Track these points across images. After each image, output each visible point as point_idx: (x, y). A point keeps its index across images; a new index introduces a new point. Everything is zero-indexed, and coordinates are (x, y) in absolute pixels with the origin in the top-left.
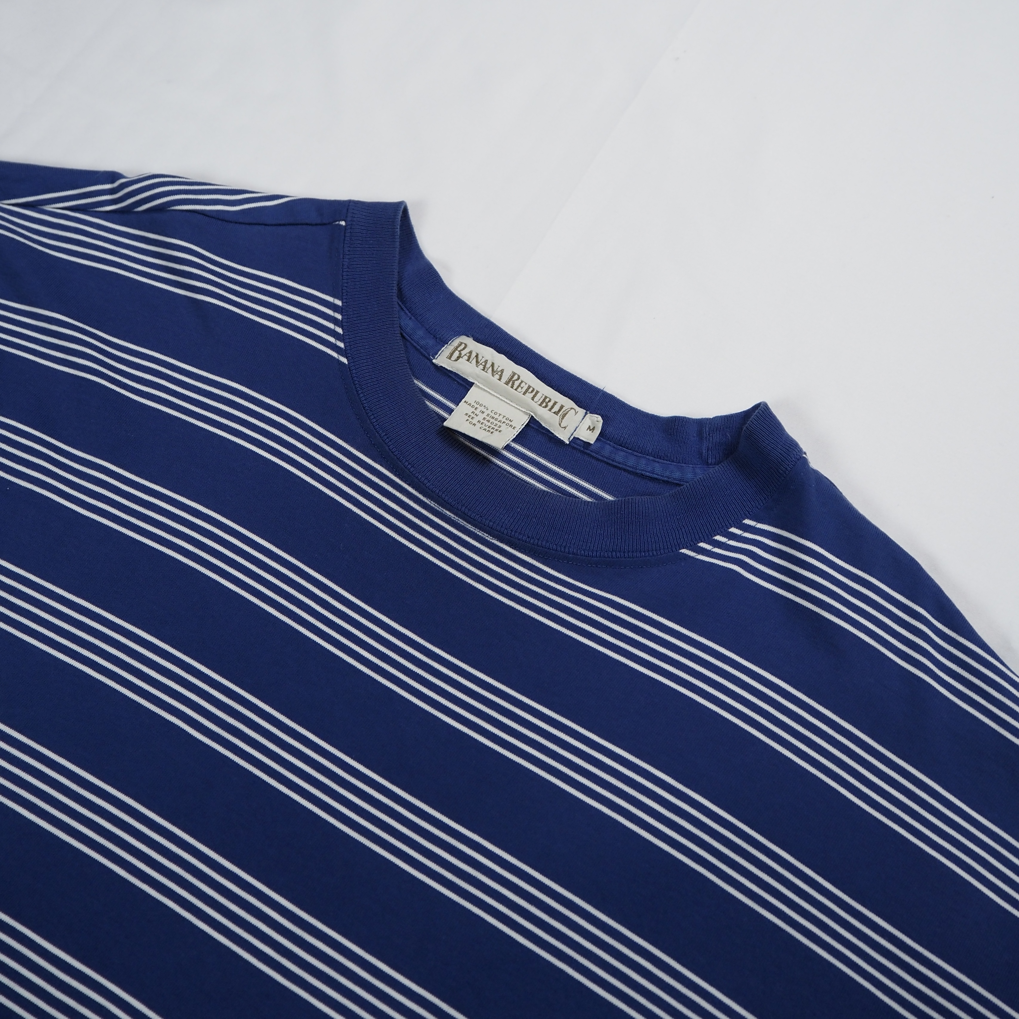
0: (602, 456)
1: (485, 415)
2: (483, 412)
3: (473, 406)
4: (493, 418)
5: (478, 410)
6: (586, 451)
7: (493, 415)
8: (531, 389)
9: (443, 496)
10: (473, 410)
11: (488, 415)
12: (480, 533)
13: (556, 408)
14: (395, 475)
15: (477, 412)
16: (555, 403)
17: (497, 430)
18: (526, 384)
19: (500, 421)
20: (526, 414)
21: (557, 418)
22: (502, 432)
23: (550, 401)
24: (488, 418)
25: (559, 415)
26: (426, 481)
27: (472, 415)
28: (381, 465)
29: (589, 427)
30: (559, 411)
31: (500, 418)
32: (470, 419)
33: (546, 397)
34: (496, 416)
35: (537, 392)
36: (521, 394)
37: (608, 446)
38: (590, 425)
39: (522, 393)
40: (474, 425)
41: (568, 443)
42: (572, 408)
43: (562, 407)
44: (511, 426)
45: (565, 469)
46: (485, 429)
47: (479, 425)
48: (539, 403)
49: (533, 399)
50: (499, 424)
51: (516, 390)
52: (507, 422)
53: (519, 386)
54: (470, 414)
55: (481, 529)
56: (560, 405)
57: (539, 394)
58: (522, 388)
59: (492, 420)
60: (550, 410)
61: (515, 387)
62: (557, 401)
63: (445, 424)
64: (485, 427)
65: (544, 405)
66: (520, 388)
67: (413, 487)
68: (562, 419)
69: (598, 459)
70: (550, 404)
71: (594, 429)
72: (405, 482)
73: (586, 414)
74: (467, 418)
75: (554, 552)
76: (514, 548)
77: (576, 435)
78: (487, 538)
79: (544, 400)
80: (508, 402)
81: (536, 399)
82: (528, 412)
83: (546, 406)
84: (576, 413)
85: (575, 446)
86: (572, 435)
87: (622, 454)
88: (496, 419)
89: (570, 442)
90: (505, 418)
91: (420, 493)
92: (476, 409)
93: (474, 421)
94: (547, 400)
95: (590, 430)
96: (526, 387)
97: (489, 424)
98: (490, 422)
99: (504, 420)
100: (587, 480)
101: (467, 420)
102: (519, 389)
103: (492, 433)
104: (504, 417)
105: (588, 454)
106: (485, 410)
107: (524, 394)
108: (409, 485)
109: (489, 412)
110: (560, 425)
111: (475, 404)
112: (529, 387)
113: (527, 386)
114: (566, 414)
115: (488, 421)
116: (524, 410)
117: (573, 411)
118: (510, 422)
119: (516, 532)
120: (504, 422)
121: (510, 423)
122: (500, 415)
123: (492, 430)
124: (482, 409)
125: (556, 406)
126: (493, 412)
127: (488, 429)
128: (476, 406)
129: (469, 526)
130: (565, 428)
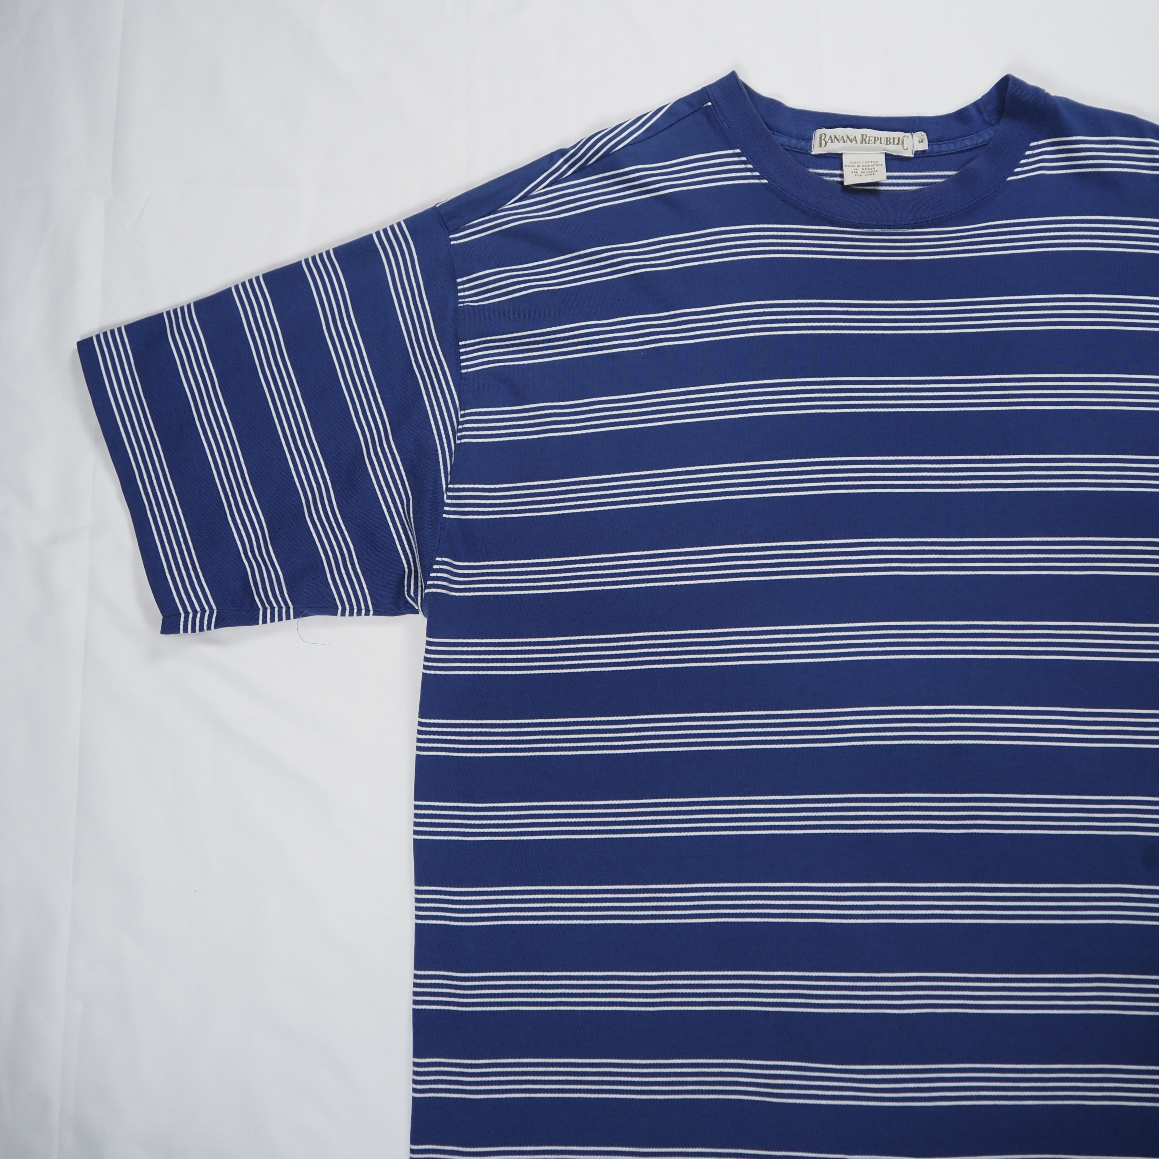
0: (935, 153)
1: (861, 167)
2: (859, 166)
3: (851, 166)
4: (866, 166)
5: (856, 166)
6: (924, 155)
7: (865, 164)
8: (876, 139)
9: (869, 223)
10: (853, 168)
11: (863, 166)
12: (900, 231)
13: (896, 141)
14: (836, 226)
15: (856, 168)
16: (894, 139)
17: (874, 171)
18: (872, 137)
20: (882, 153)
21: (900, 146)
22: (877, 171)
24: (864, 168)
25: (900, 143)
26: (854, 221)
27: (856, 171)
28: (825, 226)
29: (919, 141)
30: (899, 141)
31: (870, 164)
32: (856, 174)
34: (867, 164)
36: (873, 144)
37: (935, 146)
38: (919, 139)
40: (860, 175)
42: (904, 136)
43: (899, 139)
44: (879, 165)
45: (919, 171)
47: (863, 174)
48: (886, 143)
49: (881, 143)
50: (872, 167)
51: (869, 143)
52: (875, 164)
53: (869, 140)
54: (854, 171)
55: (899, 228)
56: (897, 138)
57: (882, 138)
58: (871, 140)
59: (867, 168)
60: (894, 144)
61: (867, 142)
62: (894, 137)
63: (845, 184)
64: (867, 174)
65: (888, 143)
66: (870, 141)
67: (849, 227)
68: (903, 145)
69: (934, 156)
70: (892, 141)
71: (922, 141)
72: (843, 227)
73: (912, 134)
74: (853, 174)
75: (944, 218)
76: (923, 228)
77: (915, 150)
78: (905, 231)
79: (887, 141)
80: (868, 152)
81: (882, 142)
83: (890, 144)
84: (908, 137)
85: (918, 156)
86: (913, 151)
87: (944, 146)
88: (869, 166)
89: (914, 155)
90: (872, 162)
91: (855, 228)
92: (854, 166)
93: (858, 173)
94: (889, 139)
97: (867, 171)
99: (873, 164)
100: (934, 171)
103: (873, 175)
105: (927, 156)
106: (859, 164)
107: (875, 143)
108: (847, 227)
109: (862, 164)
110: (904, 149)
111: (851, 164)
112: (875, 138)
113: (873, 138)
114: (903, 140)
116: (879, 152)
117: (905, 137)
118: (877, 163)
119: (918, 219)
120: (874, 165)
122: (869, 162)
123: (872, 173)
124: (857, 164)
125: (895, 140)
126: (864, 162)
127: (870, 174)
129: (892, 231)
130: (907, 149)
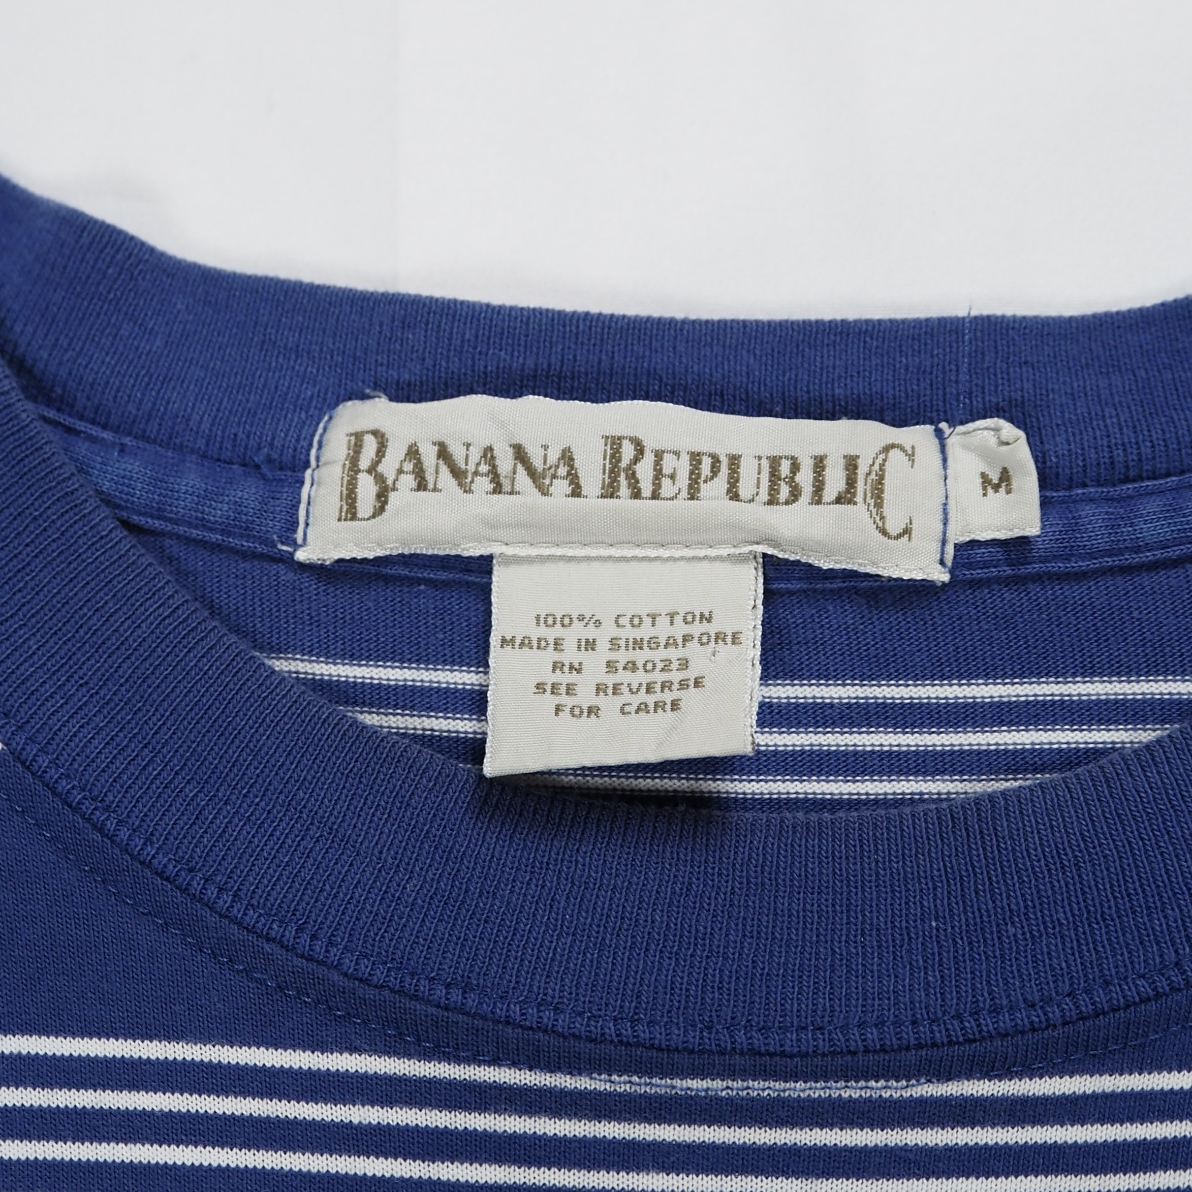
0: (1092, 556)
1: (603, 653)
2: (591, 645)
3: (541, 644)
4: (638, 644)
5: (570, 645)
6: (1024, 570)
7: (629, 633)
8: (706, 463)
9: (644, 1033)
10: (551, 655)
11: (614, 644)
12: (852, 1091)
13: (835, 482)
14: (426, 1055)
15: (570, 655)
16: (819, 464)
17: (683, 685)
18: (677, 454)
19: (670, 643)
20: (740, 559)
21: (859, 512)
22: (705, 681)
23: (795, 467)
24: (622, 657)
25: (859, 498)
26: (547, 1016)
27: (564, 678)
28: (353, 1049)
29: (986, 480)
30: (851, 482)
31: (663, 630)
32: (564, 699)
33: (775, 462)
34: (646, 632)
35: (734, 461)
36: (683, 504)
37: (1087, 510)
38: (982, 467)
39: (684, 494)
40: (593, 711)
41: (946, 578)
42: (887, 449)
43: (851, 464)
44: (720, 637)
45: (990, 674)
46: (642, 708)
47: (609, 704)
48: (764, 496)
49: (734, 496)
50: (673, 654)
51: (655, 496)
52: (697, 629)
53: (658, 474)
54: (551, 678)
55: (848, 1074)
56: (842, 462)
57: (743, 462)
58: (672, 477)
59: (640, 656)
60: (817, 498)
61: (646, 488)
62: (819, 452)
63: (492, 767)
64: (636, 700)
65: (784, 492)
66: (666, 482)
67: (515, 1064)
68: (879, 505)
69: (1080, 576)
70: (805, 478)
71: (1005, 476)
72: (475, 1059)
73: (939, 433)
74: (550, 701)
75: (1153, 1006)
76: (1007, 1073)
77: (958, 534)
78: (886, 1094)
79: (774, 475)
80: (652, 553)
81: (745, 488)
82: (746, 549)
83: (795, 495)
85: (978, 573)
86: (944, 542)
87: (1152, 506)
88: (653, 644)
89: (951, 572)
90: (678, 619)
91: (552, 1067)
92: (557, 644)
93: (585, 697)
94: (785, 468)
95: (996, 488)
96: (683, 468)
97: (640, 677)
98: (640, 665)
99: (680, 629)
100: (1090, 671)
101: (558, 709)
102: (667, 488)
103: (675, 705)
104: (672, 616)
105: (1038, 578)
106: (590, 633)
107: (693, 496)
108: (495, 1061)
109: (609, 631)
110: (884, 532)
111: (543, 631)
112: (696, 458)
113: (685, 459)
114: (881, 478)
115: (631, 666)
116: (724, 551)
117: (894, 454)
118: (705, 627)
119: (975, 1013)
120: (686, 638)
121: (712, 629)
122: (654, 617)
123: (668, 697)
124: (578, 631)
125: (828, 473)
126: (624, 621)
127: (651, 700)
128: (551, 634)
129: (799, 1089)
130: (907, 531)
